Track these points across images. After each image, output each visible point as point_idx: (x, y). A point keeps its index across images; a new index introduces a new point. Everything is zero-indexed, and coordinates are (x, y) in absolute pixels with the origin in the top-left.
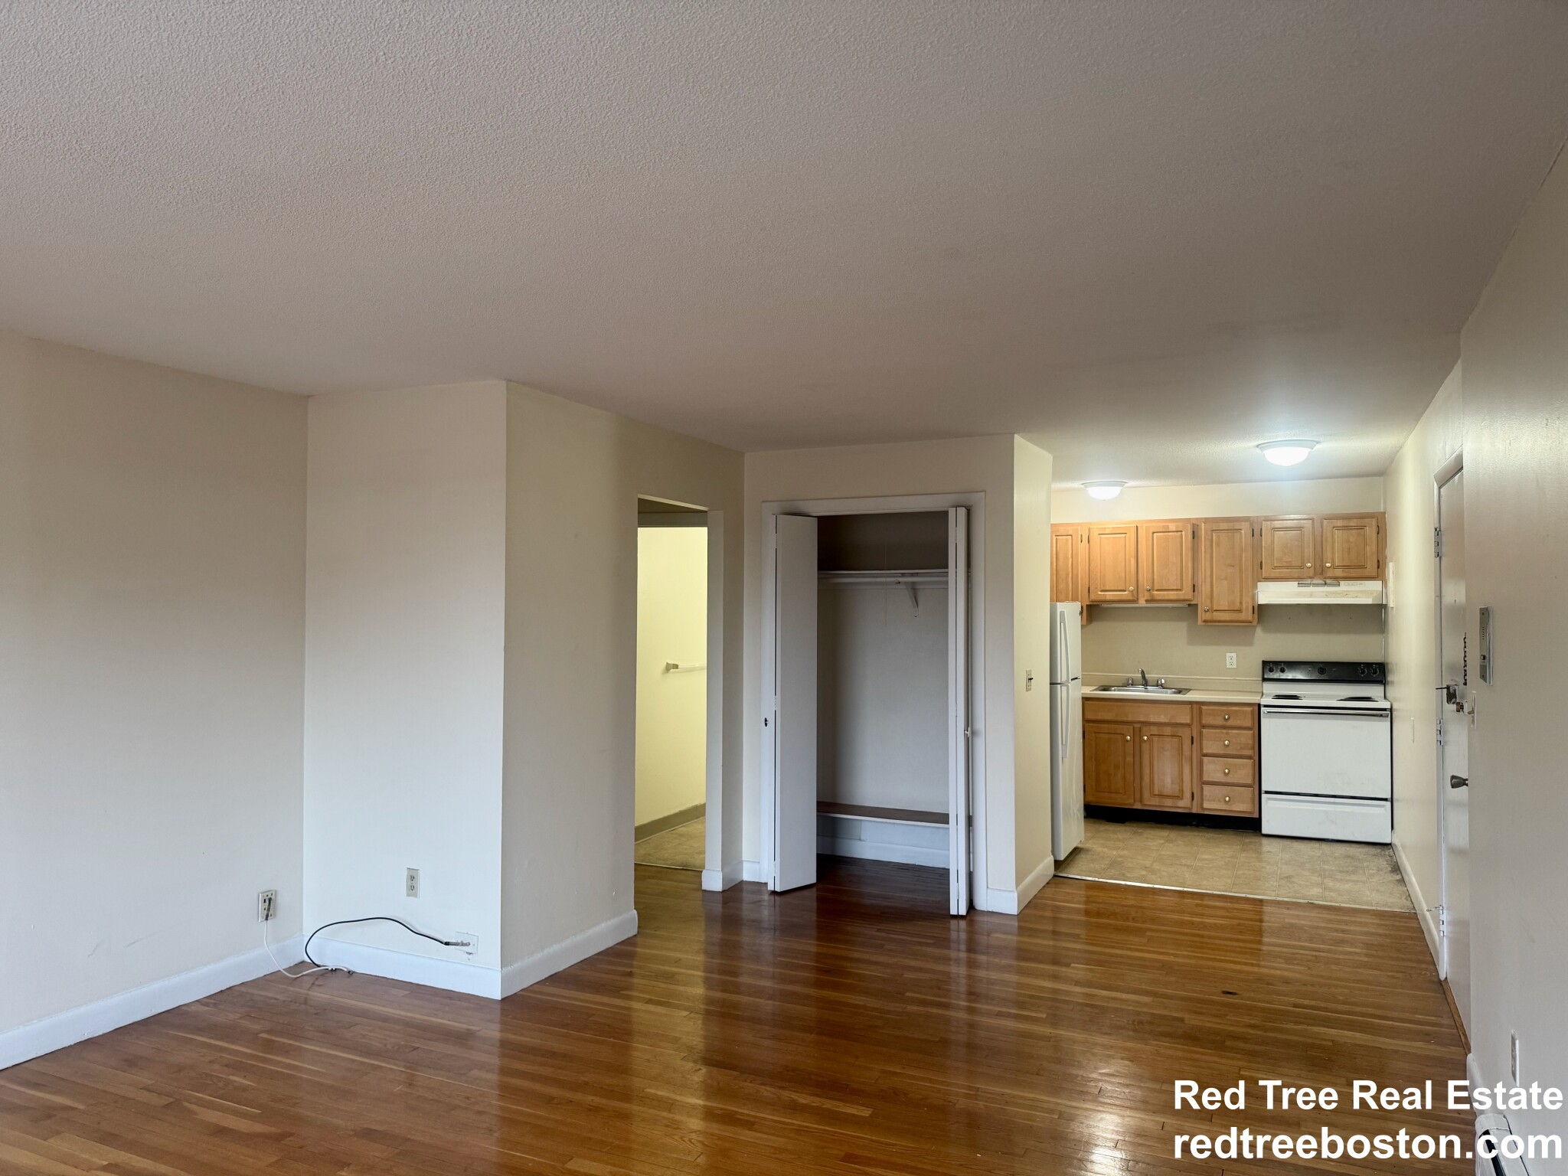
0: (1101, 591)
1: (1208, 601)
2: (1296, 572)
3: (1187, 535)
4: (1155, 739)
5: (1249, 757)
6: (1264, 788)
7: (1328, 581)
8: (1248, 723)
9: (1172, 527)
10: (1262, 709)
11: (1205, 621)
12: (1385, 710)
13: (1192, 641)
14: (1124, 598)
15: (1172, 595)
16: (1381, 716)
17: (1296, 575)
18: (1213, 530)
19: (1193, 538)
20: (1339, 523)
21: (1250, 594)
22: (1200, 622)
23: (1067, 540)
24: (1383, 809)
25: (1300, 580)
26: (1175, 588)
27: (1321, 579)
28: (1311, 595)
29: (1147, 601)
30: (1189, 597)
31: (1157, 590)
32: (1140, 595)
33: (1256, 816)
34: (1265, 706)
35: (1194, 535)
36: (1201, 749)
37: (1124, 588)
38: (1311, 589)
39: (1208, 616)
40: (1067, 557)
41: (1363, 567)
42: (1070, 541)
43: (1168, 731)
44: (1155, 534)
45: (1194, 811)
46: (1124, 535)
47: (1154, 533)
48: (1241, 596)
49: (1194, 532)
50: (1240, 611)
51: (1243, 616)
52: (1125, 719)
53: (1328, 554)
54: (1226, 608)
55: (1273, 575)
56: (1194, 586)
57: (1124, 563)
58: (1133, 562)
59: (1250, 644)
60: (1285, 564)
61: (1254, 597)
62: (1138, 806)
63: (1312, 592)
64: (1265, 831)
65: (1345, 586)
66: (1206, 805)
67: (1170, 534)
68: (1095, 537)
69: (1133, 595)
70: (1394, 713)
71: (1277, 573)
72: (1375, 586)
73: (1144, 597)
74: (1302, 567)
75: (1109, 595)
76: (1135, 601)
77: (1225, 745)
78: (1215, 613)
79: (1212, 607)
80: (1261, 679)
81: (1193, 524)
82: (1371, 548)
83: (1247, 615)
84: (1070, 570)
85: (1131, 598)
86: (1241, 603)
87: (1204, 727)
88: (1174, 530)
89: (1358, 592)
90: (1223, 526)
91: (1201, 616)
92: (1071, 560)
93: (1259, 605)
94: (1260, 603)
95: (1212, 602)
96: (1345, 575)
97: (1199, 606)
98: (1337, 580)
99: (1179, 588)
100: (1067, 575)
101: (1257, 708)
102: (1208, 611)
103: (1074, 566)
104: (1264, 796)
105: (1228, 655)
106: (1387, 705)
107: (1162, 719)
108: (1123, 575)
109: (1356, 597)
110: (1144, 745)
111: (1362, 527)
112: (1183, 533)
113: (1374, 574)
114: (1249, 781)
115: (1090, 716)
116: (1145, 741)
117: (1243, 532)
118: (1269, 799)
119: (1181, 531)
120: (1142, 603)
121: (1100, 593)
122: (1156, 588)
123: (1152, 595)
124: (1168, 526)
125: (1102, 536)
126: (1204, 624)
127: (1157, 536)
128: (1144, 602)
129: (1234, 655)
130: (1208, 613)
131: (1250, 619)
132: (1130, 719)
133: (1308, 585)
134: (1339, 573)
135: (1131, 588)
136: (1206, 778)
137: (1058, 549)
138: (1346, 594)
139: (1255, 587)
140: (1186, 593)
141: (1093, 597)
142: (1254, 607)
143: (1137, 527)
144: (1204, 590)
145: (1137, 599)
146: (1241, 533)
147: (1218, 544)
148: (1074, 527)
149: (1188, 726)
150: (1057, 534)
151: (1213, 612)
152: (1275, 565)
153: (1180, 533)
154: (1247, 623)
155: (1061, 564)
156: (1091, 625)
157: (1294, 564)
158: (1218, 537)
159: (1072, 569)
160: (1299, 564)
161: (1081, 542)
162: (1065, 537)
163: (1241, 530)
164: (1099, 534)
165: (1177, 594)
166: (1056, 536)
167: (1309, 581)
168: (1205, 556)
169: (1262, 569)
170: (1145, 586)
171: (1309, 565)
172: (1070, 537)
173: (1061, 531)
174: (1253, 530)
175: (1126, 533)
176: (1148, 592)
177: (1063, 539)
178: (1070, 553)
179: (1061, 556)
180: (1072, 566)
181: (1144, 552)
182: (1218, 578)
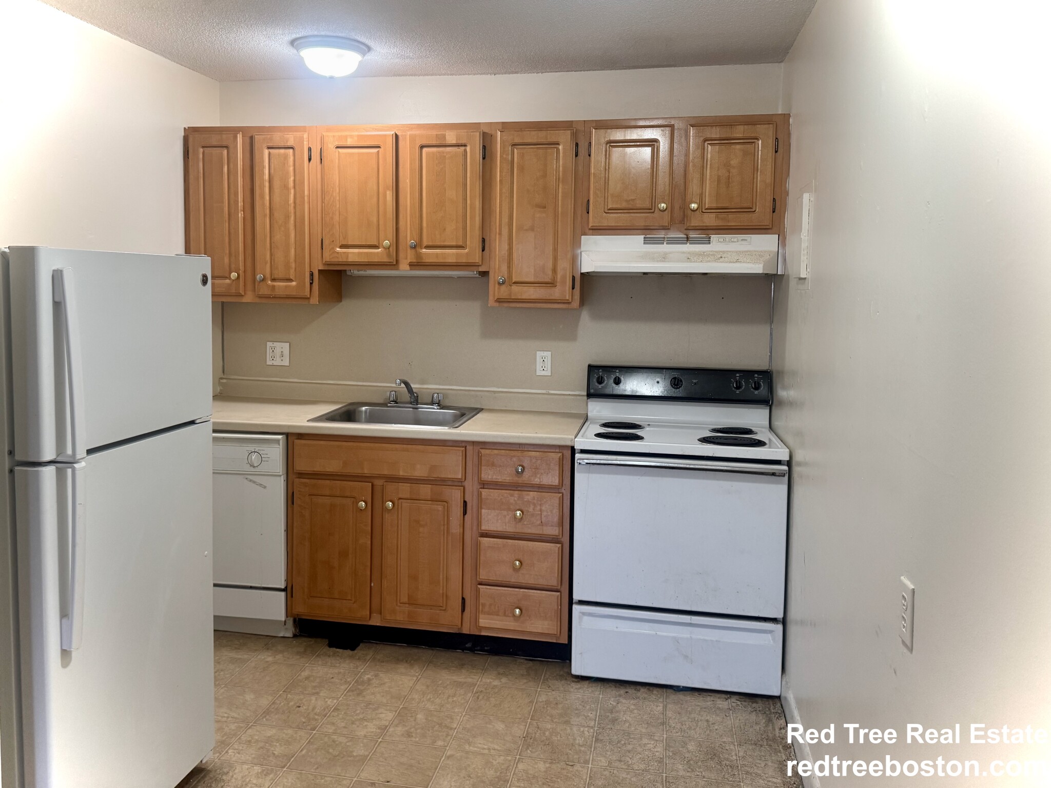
0: (342, 247)
1: (504, 268)
2: (642, 220)
3: (474, 151)
4: (406, 505)
5: (554, 540)
6: (576, 596)
7: (692, 235)
8: (552, 479)
9: (451, 138)
10: (577, 456)
11: (499, 301)
12: (778, 462)
13: (488, 332)
14: (375, 260)
15: (450, 255)
16: (773, 474)
17: (642, 224)
18: (514, 145)
19: (484, 158)
20: (715, 133)
21: (569, 256)
22: (491, 302)
23: (286, 157)
24: (769, 636)
25: (649, 232)
26: (454, 243)
27: (680, 231)
28: (664, 258)
29: (412, 265)
30: (477, 258)
31: (427, 247)
32: (401, 255)
33: (564, 641)
34: (583, 451)
35: (486, 152)
36: (479, 524)
37: (375, 243)
38: (665, 248)
39: (504, 292)
40: (286, 187)
41: (749, 210)
42: (291, 159)
43: (425, 490)
44: (425, 150)
45: (465, 631)
46: (375, 150)
47: (422, 147)
48: (555, 259)
49: (484, 147)
50: (552, 284)
51: (556, 293)
52: (358, 471)
53: (694, 187)
54: (532, 279)
55: (605, 223)
56: (484, 240)
57: (375, 200)
58: (390, 196)
59: (571, 336)
60: (624, 205)
61: (574, 260)
62: (376, 621)
63: (666, 254)
64: (577, 668)
65: (719, 243)
66: (484, 621)
67: (448, 149)
68: (332, 154)
69: (389, 255)
70: (796, 470)
71: (612, 220)
72: (766, 243)
73: (406, 258)
74: (651, 209)
75: (354, 255)
76: (395, 265)
77: (515, 515)
78: (515, 287)
79: (510, 276)
80: (585, 393)
81: (484, 133)
82: (763, 178)
83: (562, 291)
84: (291, 209)
85: (385, 259)
86: (554, 271)
87: (484, 485)
88: (454, 142)
89: (739, 253)
90: (531, 137)
91: (495, 291)
92: (292, 191)
93: (582, 274)
94: (583, 271)
95: (509, 267)
96: (720, 223)
97: (491, 274)
98: (706, 232)
99: (461, 244)
100: (287, 217)
101: (568, 453)
102: (503, 283)
103: (298, 201)
104: (576, 609)
105: (539, 354)
106: (782, 454)
107: (420, 472)
108: (375, 220)
109: (737, 261)
110: (386, 516)
111: (751, 140)
112: (468, 149)
113: (767, 222)
114: (553, 582)
115: (302, 465)
116: (389, 511)
117: (561, 147)
118: (584, 614)
119: (465, 146)
120: (404, 269)
121: (338, 249)
122: (425, 243)
123: (419, 255)
124: (444, 136)
125: (341, 150)
126: (497, 304)
127: (427, 154)
128: (408, 267)
129: (548, 354)
130: (503, 288)
132: (366, 471)
133: (660, 241)
134: (710, 220)
135: (386, 243)
136: (483, 575)
137: (272, 171)
138: (719, 257)
139: (576, 243)
140: (471, 252)
141: (327, 257)
142: (574, 278)
143: (397, 136)
144: (499, 247)
145: (397, 261)
146: (558, 150)
147: (522, 169)
148: (298, 134)
149: (459, 484)
150: (270, 145)
151: (511, 286)
152: (610, 206)
153: (462, 148)
154: (564, 303)
155: (277, 198)
156: (341, 304)
157: (639, 204)
158: (522, 156)
159: (295, 207)
160: (647, 204)
161: (310, 160)
162: (282, 151)
163: (558, 144)
164: (337, 147)
165: (457, 254)
166: (269, 148)
167: (661, 234)
168: (501, 190)
169: (588, 213)
170: (409, 239)
171: (663, 205)
172: (291, 151)
173: (277, 139)
174: (577, 145)
175: (379, 147)
176: (413, 251)
177: (279, 155)
178: (292, 178)
179: (277, 184)
180: (295, 203)
181: (408, 181)
182: (520, 228)
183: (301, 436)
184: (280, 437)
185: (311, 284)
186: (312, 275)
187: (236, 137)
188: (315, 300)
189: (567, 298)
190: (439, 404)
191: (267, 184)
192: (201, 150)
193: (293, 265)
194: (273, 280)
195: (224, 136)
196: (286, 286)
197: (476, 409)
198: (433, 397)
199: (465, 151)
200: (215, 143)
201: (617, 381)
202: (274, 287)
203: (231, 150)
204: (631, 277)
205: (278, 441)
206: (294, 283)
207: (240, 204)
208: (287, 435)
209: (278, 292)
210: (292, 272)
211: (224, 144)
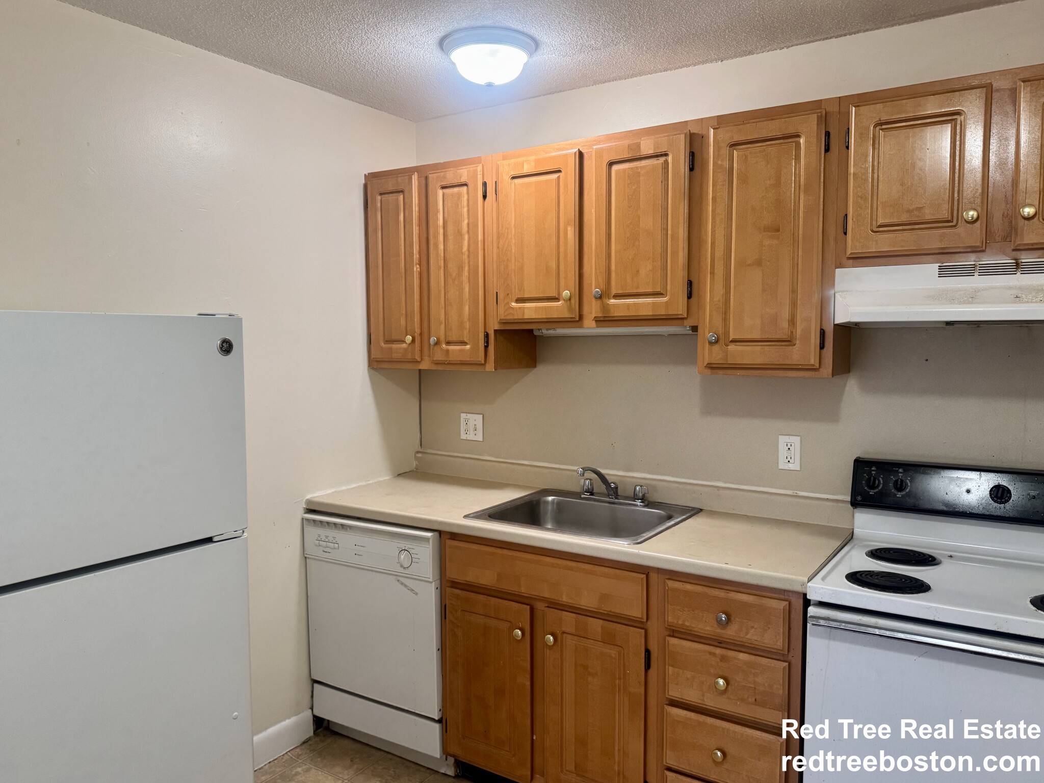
0: (518, 301)
1: (718, 322)
2: (933, 239)
3: (678, 161)
4: (571, 645)
5: (775, 731)
7: (1025, 258)
8: (774, 638)
9: (647, 147)
10: (812, 611)
11: (710, 366)
13: (708, 409)
14: (555, 315)
15: (646, 305)
17: (936, 245)
18: (734, 145)
19: (692, 169)
21: (816, 299)
22: (701, 368)
23: (459, 195)
25: (948, 257)
26: (650, 290)
27: (1004, 253)
28: (973, 297)
29: (599, 321)
30: (680, 308)
31: (616, 296)
32: (587, 309)
34: (821, 604)
35: (694, 161)
36: (664, 686)
37: (554, 294)
38: (977, 281)
39: (716, 355)
40: (459, 233)
42: (465, 198)
43: (595, 627)
44: (615, 168)
46: (555, 176)
47: (611, 164)
48: (794, 304)
49: (692, 153)
50: (789, 341)
51: (795, 355)
52: (513, 588)
54: (756, 335)
55: (873, 249)
56: (690, 283)
57: (554, 239)
58: (571, 233)
59: (831, 415)
60: (904, 218)
61: (823, 306)
63: (976, 291)
67: (644, 163)
68: (510, 188)
69: (570, 309)
71: (884, 243)
73: (592, 312)
74: (950, 222)
75: (531, 311)
76: (579, 320)
77: (717, 685)
78: (732, 347)
79: (727, 333)
80: (848, 499)
81: (691, 135)
83: (806, 352)
84: (465, 257)
85: (566, 314)
86: (792, 322)
87: (674, 632)
88: (651, 152)
90: (757, 132)
91: (705, 353)
92: (466, 237)
93: (836, 325)
94: (837, 321)
95: (725, 320)
97: (701, 330)
99: (658, 290)
100: (461, 268)
101: (798, 604)
102: (717, 341)
105: (783, 440)
107: (587, 601)
110: (544, 654)
112: (670, 158)
115: (452, 574)
116: (550, 647)
117: (802, 141)
119: (666, 155)
120: (589, 327)
121: (513, 304)
122: (614, 291)
123: (605, 308)
124: (638, 146)
125: (516, 181)
126: (709, 372)
127: (617, 172)
128: (594, 324)
129: (796, 440)
130: (716, 348)
131: (813, 360)
132: (524, 590)
133: (969, 271)
135: (566, 293)
136: (671, 759)
137: (446, 216)
139: (826, 280)
140: (673, 300)
141: (502, 314)
142: (823, 333)
143: (581, 155)
144: (710, 291)
145: (581, 316)
146: (798, 145)
147: (744, 179)
148: (471, 168)
149: (640, 624)
150: (444, 183)
151: (727, 345)
152: (880, 221)
153: (662, 159)
154: (807, 370)
155: (451, 246)
156: (535, 370)
157: (928, 215)
158: (744, 160)
159: (469, 256)
160: (944, 214)
161: (485, 197)
162: (456, 190)
163: (798, 136)
164: (513, 178)
165: (654, 303)
166: (443, 188)
167: (971, 259)
168: (713, 211)
169: (845, 233)
170: (593, 287)
171: (972, 214)
172: (465, 188)
173: (450, 177)
174: (828, 134)
175: (560, 171)
176: (599, 302)
177: (452, 195)
178: (466, 222)
179: (451, 228)
180: (469, 251)
181: (593, 211)
182: (741, 264)
183: (454, 536)
184: (429, 534)
185: (486, 347)
186: (487, 336)
187: (410, 179)
188: (490, 367)
189: (812, 362)
190: (643, 499)
191: (441, 231)
192: (379, 198)
193: (467, 325)
194: (448, 343)
195: (400, 180)
196: (460, 351)
197: (693, 509)
198: (635, 489)
199: (666, 162)
200: (391, 188)
201: (899, 486)
202: (448, 351)
203: (406, 193)
204: (927, 329)
205: (426, 539)
206: (468, 347)
207: (416, 256)
208: (440, 533)
209: (452, 358)
210: (466, 332)
211: (400, 188)
